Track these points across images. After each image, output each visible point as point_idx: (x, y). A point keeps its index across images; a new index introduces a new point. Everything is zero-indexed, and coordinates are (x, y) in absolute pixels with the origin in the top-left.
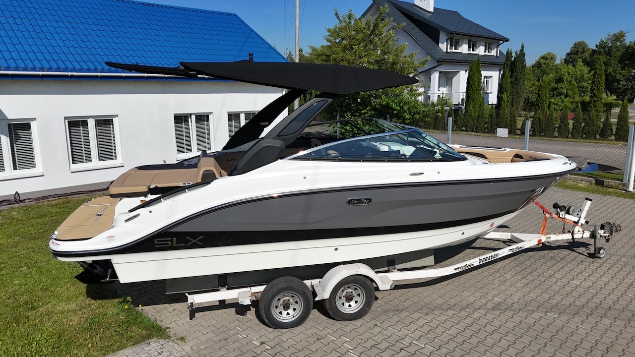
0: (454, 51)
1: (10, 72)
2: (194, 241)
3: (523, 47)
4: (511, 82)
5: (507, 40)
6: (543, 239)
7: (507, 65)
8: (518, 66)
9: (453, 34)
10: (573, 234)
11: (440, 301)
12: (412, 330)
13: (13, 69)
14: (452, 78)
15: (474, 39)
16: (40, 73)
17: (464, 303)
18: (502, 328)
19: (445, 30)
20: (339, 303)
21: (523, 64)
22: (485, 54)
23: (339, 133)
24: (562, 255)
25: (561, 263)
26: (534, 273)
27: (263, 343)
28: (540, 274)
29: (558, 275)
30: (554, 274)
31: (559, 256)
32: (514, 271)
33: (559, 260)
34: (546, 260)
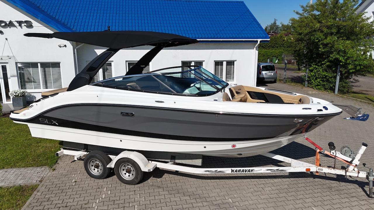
6: (314, 169)
10: (346, 171)
20: (122, 172)
23: (307, 77)
24: (344, 188)
25: (332, 192)
26: (292, 193)
27: (76, 182)
28: (296, 195)
29: (310, 200)
30: (309, 198)
31: (340, 188)
32: (279, 187)
33: (334, 190)
34: (321, 187)
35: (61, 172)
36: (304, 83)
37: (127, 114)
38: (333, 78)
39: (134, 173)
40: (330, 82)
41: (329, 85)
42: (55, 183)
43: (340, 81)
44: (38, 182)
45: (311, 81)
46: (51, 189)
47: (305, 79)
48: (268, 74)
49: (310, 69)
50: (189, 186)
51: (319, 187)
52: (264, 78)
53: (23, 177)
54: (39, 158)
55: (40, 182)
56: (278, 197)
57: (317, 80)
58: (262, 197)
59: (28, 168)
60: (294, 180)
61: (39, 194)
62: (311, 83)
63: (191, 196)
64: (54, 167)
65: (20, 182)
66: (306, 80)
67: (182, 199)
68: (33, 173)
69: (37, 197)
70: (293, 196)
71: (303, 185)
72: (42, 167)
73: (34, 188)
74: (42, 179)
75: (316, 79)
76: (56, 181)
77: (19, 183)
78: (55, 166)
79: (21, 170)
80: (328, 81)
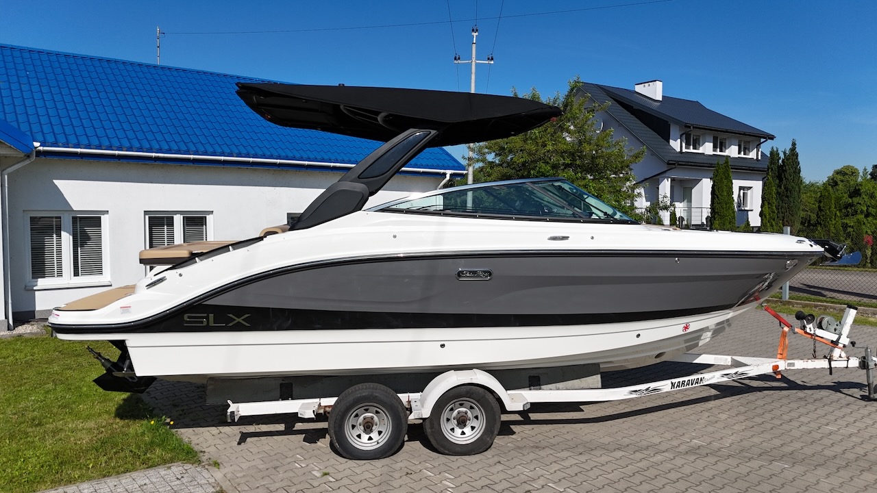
0: (692, 150)
1: (79, 150)
2: (238, 320)
3: (794, 144)
4: (778, 193)
5: (772, 138)
6: (782, 365)
7: (772, 169)
8: (788, 171)
9: (690, 127)
10: (830, 361)
11: (607, 440)
12: (552, 471)
13: (84, 146)
14: (692, 188)
15: (721, 136)
16: (117, 152)
17: (644, 443)
18: (694, 475)
19: (677, 122)
20: (445, 428)
21: (796, 168)
22: (740, 156)
25: (814, 404)
27: (326, 474)
28: (776, 416)
31: (813, 397)
32: (735, 411)
50: (592, 436)
56: (758, 424)
63: (622, 449)
67: (617, 457)
68: (163, 482)
72: (164, 466)
76: (266, 483)
78: (204, 458)
79: (110, 484)
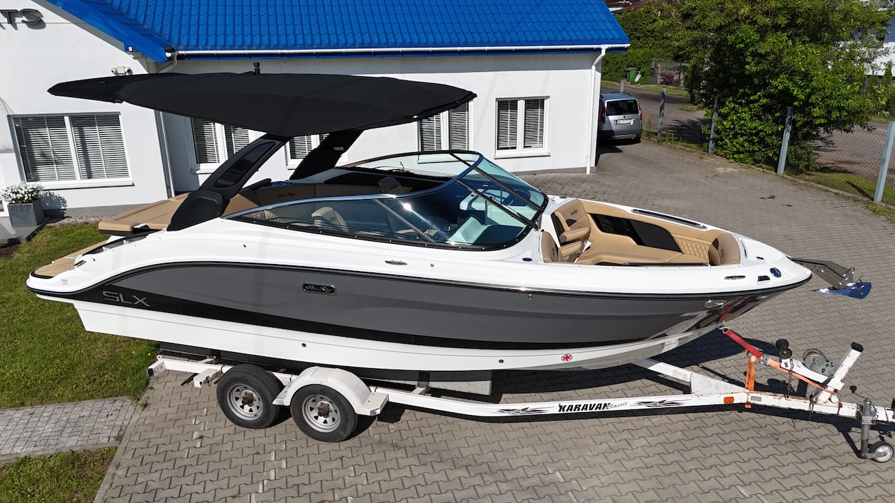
2: (140, 301)
6: (742, 397)
10: (813, 399)
13: (219, 48)
23: (715, 131)
24: (805, 434)
25: (779, 448)
26: (693, 452)
27: (201, 437)
28: (703, 456)
29: (732, 469)
30: (730, 464)
31: (797, 434)
32: (662, 438)
33: (783, 442)
34: (755, 434)
35: (161, 411)
36: (705, 145)
37: (318, 289)
38: (774, 137)
39: (338, 416)
40: (767, 146)
41: (763, 152)
42: (154, 442)
43: (791, 143)
44: (112, 439)
45: (722, 140)
46: (147, 459)
47: (710, 135)
48: (621, 122)
49: (723, 111)
50: (463, 443)
51: (752, 433)
52: (612, 132)
53: (75, 430)
54: (104, 374)
55: (117, 440)
56: (664, 463)
57: (736, 138)
58: (629, 465)
59: (82, 403)
60: (696, 419)
61: (121, 472)
62: (722, 146)
63: (469, 468)
64: (143, 398)
65: (71, 443)
66: (711, 137)
67: (451, 478)
68: (95, 417)
69: (117, 482)
70: (696, 458)
71: (716, 429)
72: (114, 398)
73: (105, 457)
74: (121, 433)
75: (735, 136)
76: (155, 436)
77: (68, 445)
78: (146, 395)
79: (66, 410)
80: (762, 141)
